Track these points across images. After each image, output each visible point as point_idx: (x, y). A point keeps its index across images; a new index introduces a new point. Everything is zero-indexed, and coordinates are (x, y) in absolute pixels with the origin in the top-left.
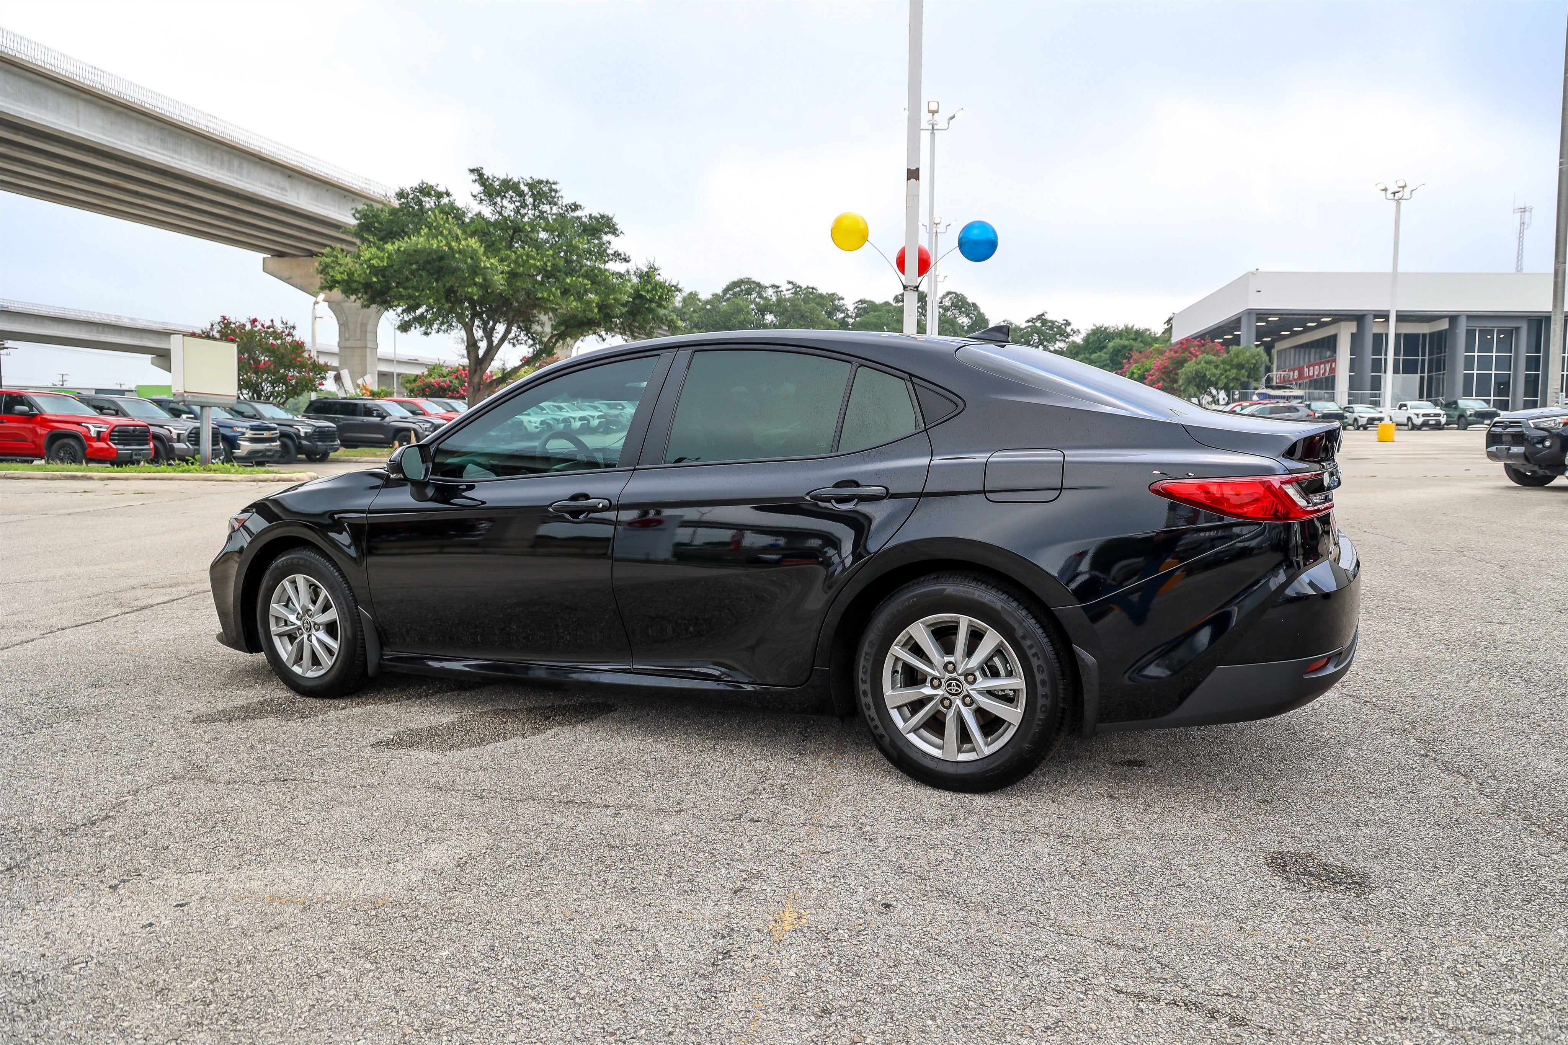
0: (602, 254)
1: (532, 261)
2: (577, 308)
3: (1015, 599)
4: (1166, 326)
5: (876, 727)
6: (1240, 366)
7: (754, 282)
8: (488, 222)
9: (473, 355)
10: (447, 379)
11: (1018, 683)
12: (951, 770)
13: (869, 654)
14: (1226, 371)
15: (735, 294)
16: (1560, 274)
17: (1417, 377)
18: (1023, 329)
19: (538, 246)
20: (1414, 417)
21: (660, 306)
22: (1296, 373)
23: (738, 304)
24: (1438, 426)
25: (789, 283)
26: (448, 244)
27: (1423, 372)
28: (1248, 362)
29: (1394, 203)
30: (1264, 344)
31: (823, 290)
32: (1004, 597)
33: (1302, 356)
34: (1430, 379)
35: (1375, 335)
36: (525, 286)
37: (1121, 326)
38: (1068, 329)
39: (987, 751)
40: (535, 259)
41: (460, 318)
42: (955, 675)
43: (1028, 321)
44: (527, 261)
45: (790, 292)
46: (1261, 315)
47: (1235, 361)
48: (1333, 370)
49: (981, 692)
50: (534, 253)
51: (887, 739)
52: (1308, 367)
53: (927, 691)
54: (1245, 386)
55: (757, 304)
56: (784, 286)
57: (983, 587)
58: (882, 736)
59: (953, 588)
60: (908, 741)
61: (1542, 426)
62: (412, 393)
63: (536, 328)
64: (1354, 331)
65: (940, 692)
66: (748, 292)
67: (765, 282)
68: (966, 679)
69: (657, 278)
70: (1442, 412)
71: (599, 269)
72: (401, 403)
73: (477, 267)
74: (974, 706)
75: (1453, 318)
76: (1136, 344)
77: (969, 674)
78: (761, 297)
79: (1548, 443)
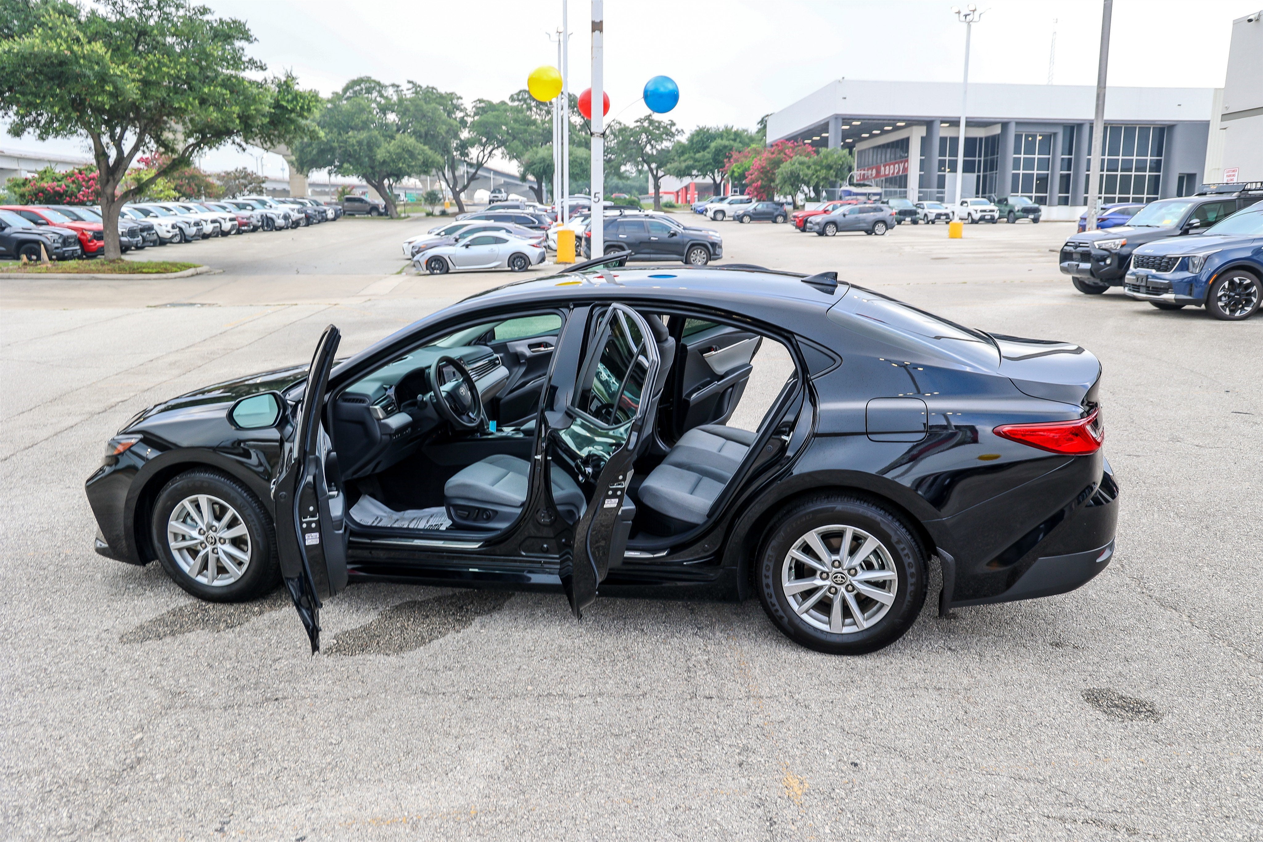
0: (236, 61)
1: (164, 69)
2: (217, 119)
3: (890, 514)
4: (759, 126)
5: (777, 611)
6: (829, 167)
7: (374, 81)
8: (110, 24)
9: (103, 165)
10: (62, 183)
11: (890, 574)
12: (838, 640)
13: (772, 556)
14: (816, 171)
15: (355, 92)
16: (1101, 98)
17: (974, 176)
18: (631, 129)
19: (168, 51)
20: (973, 213)
21: (301, 115)
22: (874, 171)
23: (360, 104)
24: (992, 221)
25: (409, 82)
26: (69, 48)
27: (979, 171)
28: (835, 163)
29: (965, 25)
30: (845, 144)
31: (442, 90)
32: (882, 512)
33: (879, 156)
34: (985, 177)
35: (943, 140)
36: (159, 95)
37: (722, 128)
38: (673, 129)
39: (866, 625)
40: (168, 67)
41: (87, 125)
42: (840, 570)
43: (637, 121)
44: (159, 68)
45: (411, 91)
46: (846, 120)
47: (825, 162)
48: (905, 169)
49: (860, 582)
50: (166, 60)
51: (786, 619)
52: (885, 166)
53: (818, 582)
54: (833, 185)
55: (379, 104)
56: (405, 86)
57: (865, 505)
58: (781, 617)
59: (841, 505)
60: (802, 619)
61: (1104, 247)
62: (24, 199)
63: (167, 135)
64: (924, 134)
65: (828, 583)
66: (369, 91)
67: (385, 81)
68: (849, 573)
69: (296, 87)
70: (996, 208)
71: (236, 77)
72: (19, 212)
73: (106, 74)
74: (855, 592)
75: (1005, 125)
76: (736, 145)
77: (852, 571)
78: (382, 96)
79: (1108, 261)
